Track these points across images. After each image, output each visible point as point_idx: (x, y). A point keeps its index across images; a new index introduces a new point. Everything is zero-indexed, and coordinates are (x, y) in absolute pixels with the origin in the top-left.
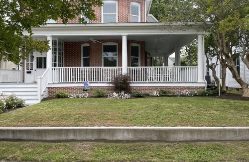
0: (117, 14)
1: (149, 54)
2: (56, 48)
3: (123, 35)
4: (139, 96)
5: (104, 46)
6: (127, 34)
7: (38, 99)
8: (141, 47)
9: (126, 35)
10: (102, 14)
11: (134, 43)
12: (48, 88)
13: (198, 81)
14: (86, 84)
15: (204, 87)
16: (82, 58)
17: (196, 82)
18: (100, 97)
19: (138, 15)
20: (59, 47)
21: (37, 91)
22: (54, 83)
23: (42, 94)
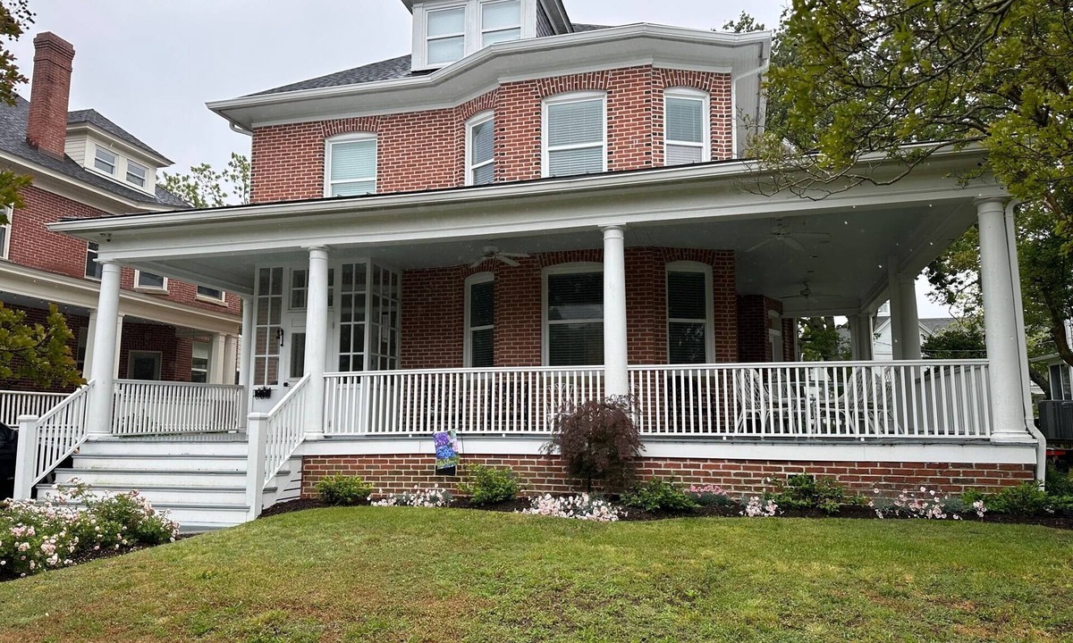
0: (604, 143)
1: (778, 307)
2: (363, 296)
3: (605, 228)
4: (669, 509)
5: (551, 279)
6: (623, 221)
7: (247, 509)
8: (716, 277)
9: (620, 227)
10: (545, 148)
11: (680, 258)
12: (305, 459)
13: (997, 437)
14: (443, 441)
15: (1034, 468)
16: (468, 331)
17: (986, 442)
18: (489, 504)
19: (700, 140)
20: (374, 290)
21: (244, 473)
22: (327, 439)
23: (267, 483)
